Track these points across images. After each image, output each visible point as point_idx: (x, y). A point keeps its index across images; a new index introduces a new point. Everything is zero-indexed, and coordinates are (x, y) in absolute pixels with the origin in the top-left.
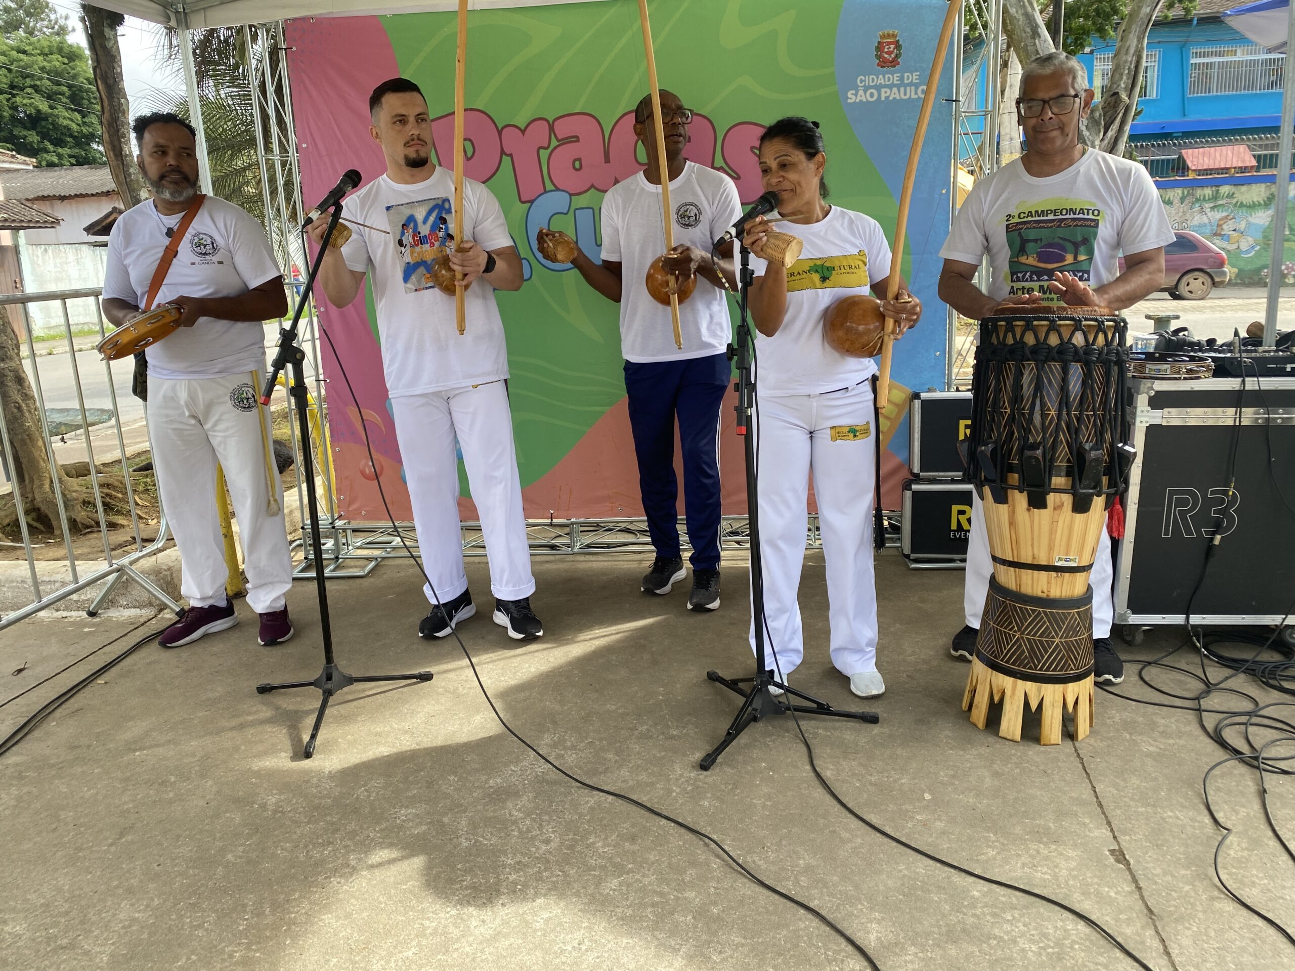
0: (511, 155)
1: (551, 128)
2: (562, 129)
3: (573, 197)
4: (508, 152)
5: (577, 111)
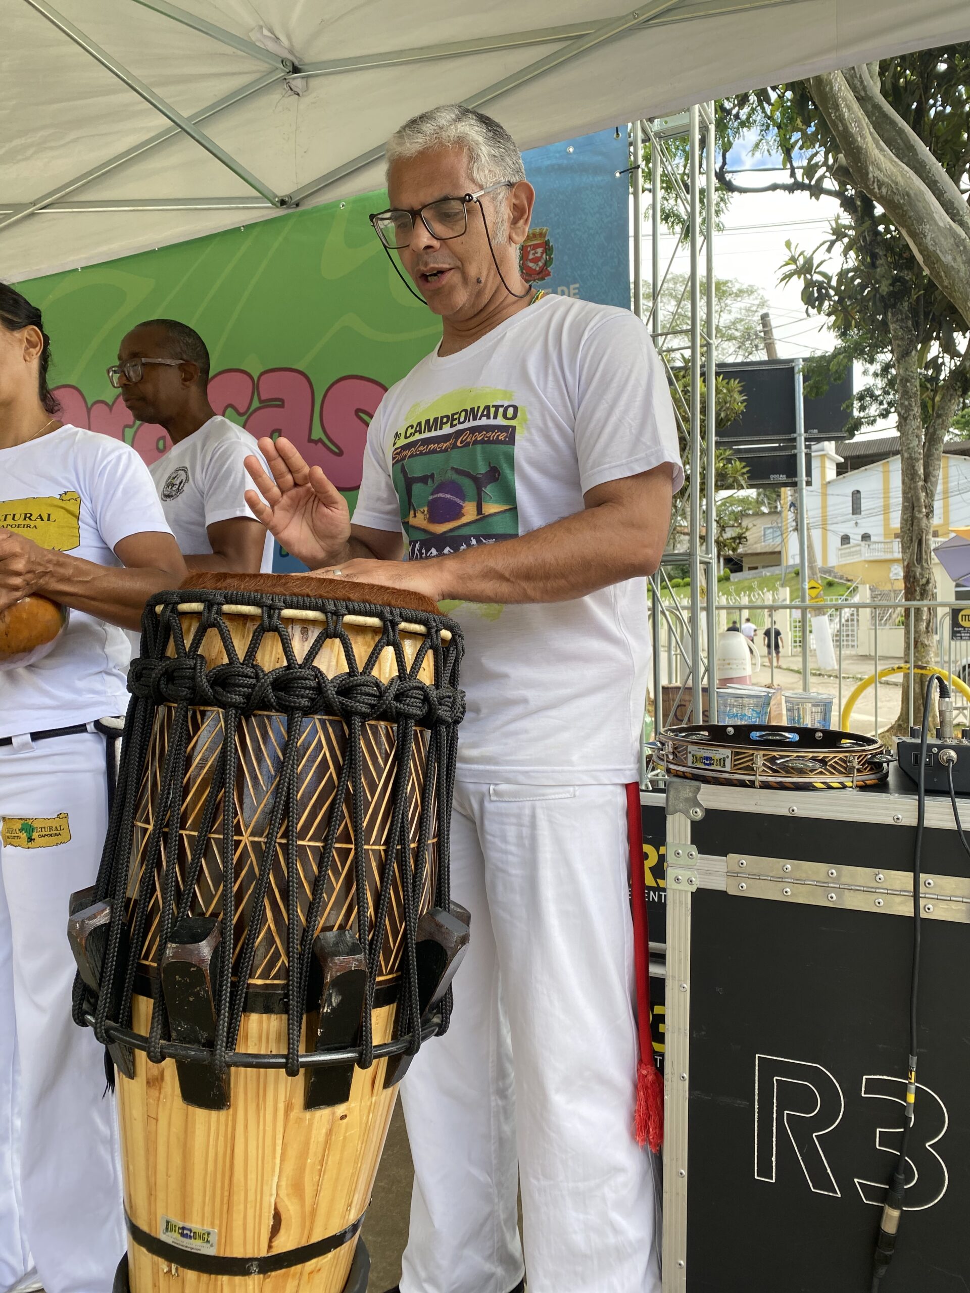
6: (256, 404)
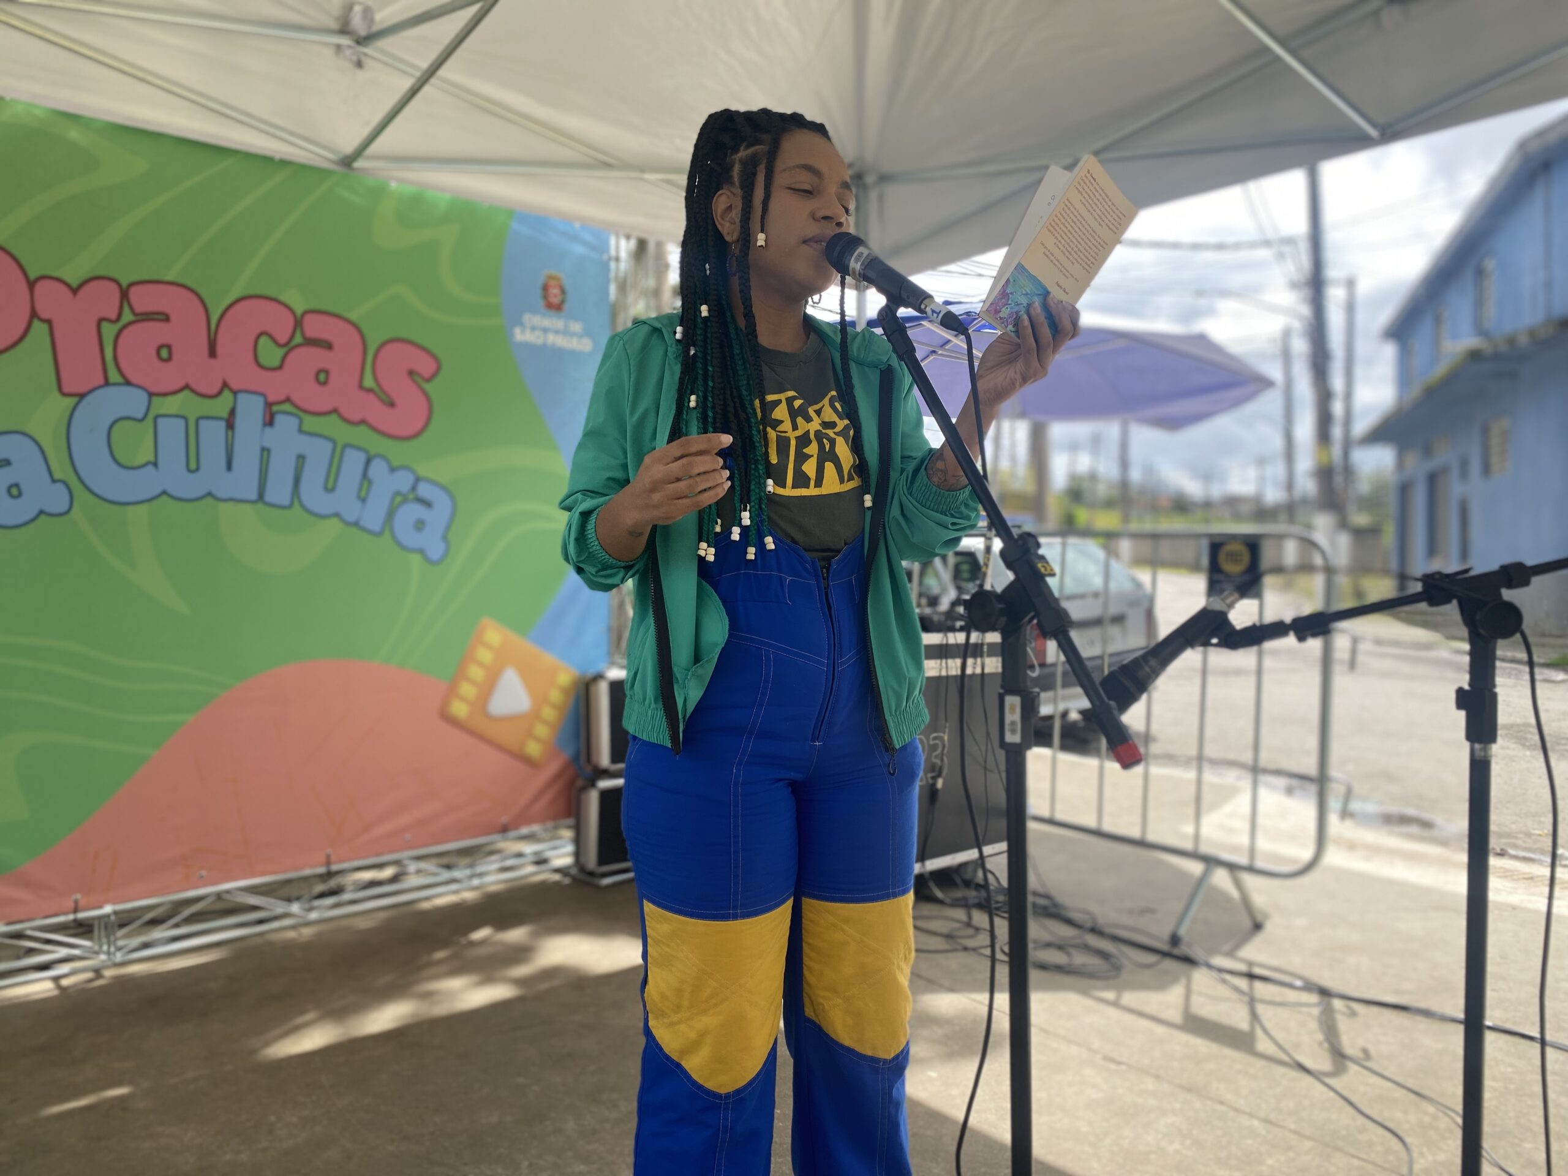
0: (49, 322)
1: (124, 294)
2: (142, 300)
3: (155, 399)
4: (44, 315)
5: (169, 277)
6: (298, 339)
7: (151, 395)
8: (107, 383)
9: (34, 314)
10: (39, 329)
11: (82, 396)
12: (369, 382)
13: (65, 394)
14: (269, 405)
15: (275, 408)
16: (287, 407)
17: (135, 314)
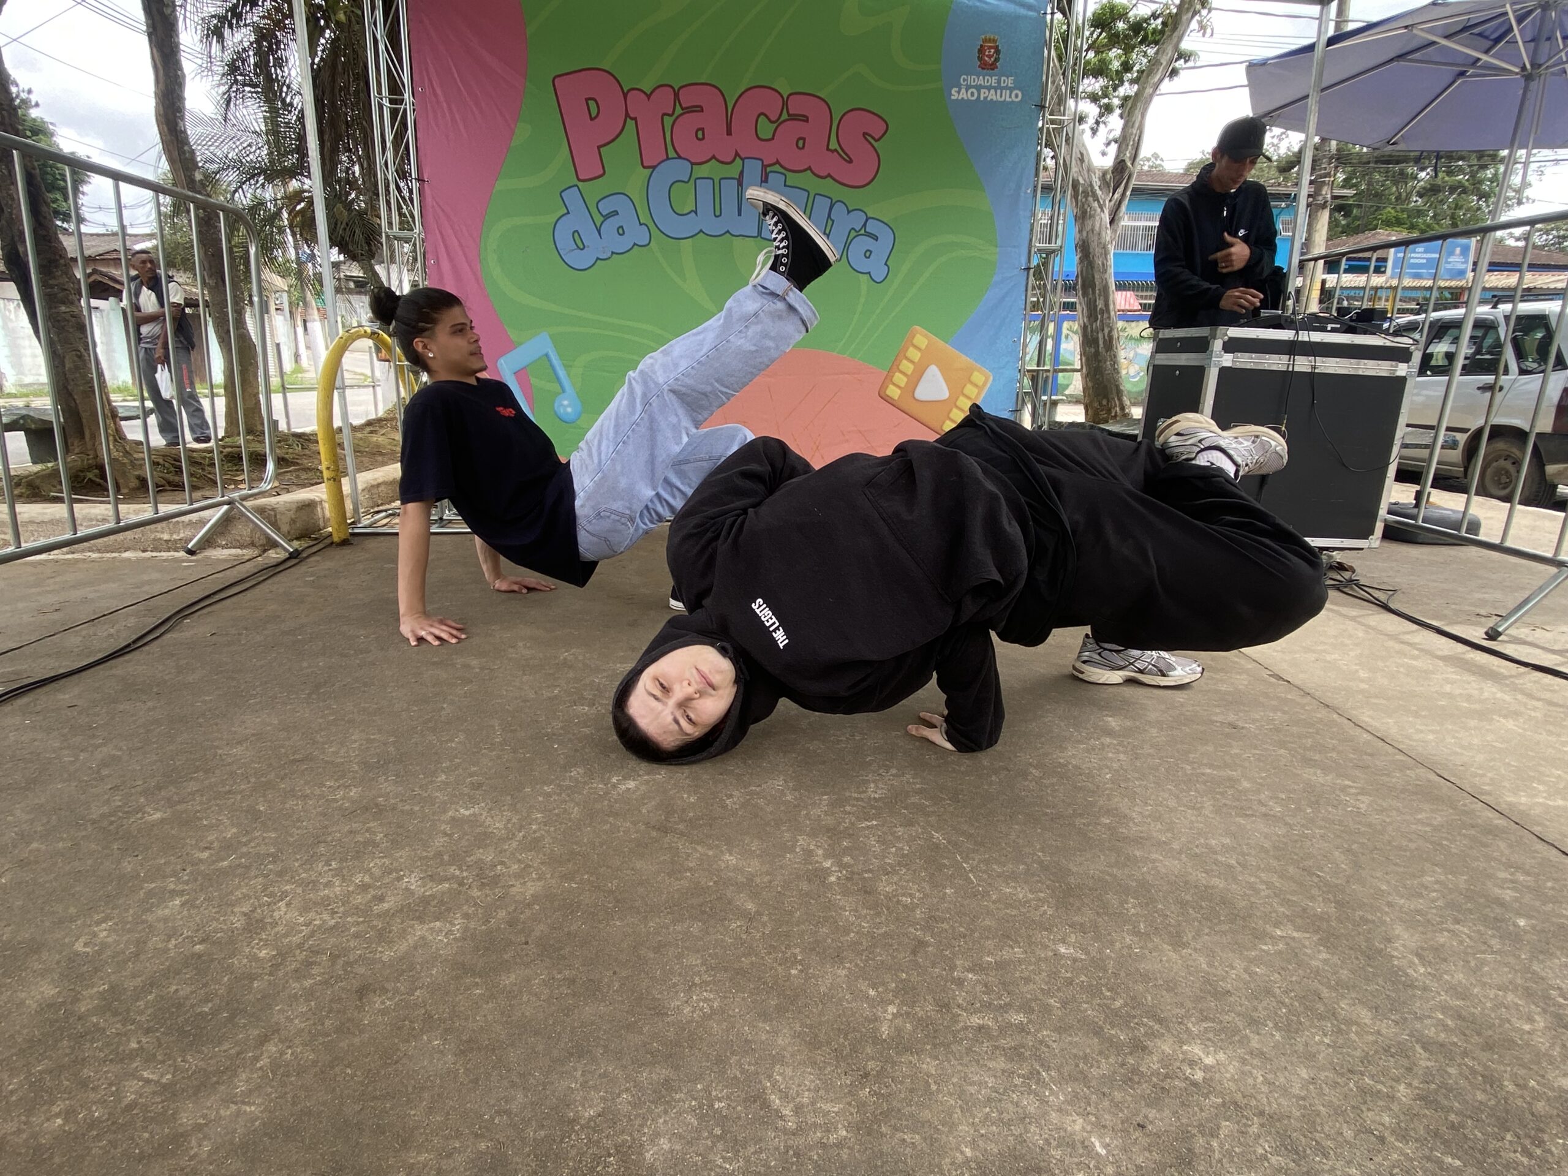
0: (635, 119)
1: (676, 95)
2: (687, 99)
3: (695, 167)
4: (632, 115)
5: (702, 81)
7: (692, 164)
8: (668, 158)
9: (627, 115)
10: (630, 123)
11: (654, 167)
12: (834, 145)
13: (644, 167)
14: (764, 167)
15: (768, 169)
16: (777, 168)
17: (683, 109)
